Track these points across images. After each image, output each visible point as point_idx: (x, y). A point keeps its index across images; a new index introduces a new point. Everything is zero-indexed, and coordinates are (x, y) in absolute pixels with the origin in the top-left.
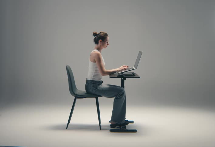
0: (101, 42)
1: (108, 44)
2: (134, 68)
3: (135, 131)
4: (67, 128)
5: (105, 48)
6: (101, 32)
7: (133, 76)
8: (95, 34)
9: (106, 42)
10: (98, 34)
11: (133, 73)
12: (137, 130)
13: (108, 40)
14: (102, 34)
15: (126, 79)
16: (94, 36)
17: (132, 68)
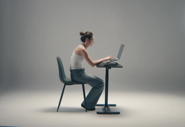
0: (88, 40)
1: (93, 42)
2: (118, 59)
3: (118, 113)
4: (57, 111)
5: (91, 45)
6: (87, 32)
7: (116, 65)
8: (81, 34)
9: (92, 40)
10: (85, 34)
11: (116, 64)
12: (120, 112)
13: (93, 38)
14: (88, 33)
15: (111, 69)
16: (81, 35)
17: (116, 59)
